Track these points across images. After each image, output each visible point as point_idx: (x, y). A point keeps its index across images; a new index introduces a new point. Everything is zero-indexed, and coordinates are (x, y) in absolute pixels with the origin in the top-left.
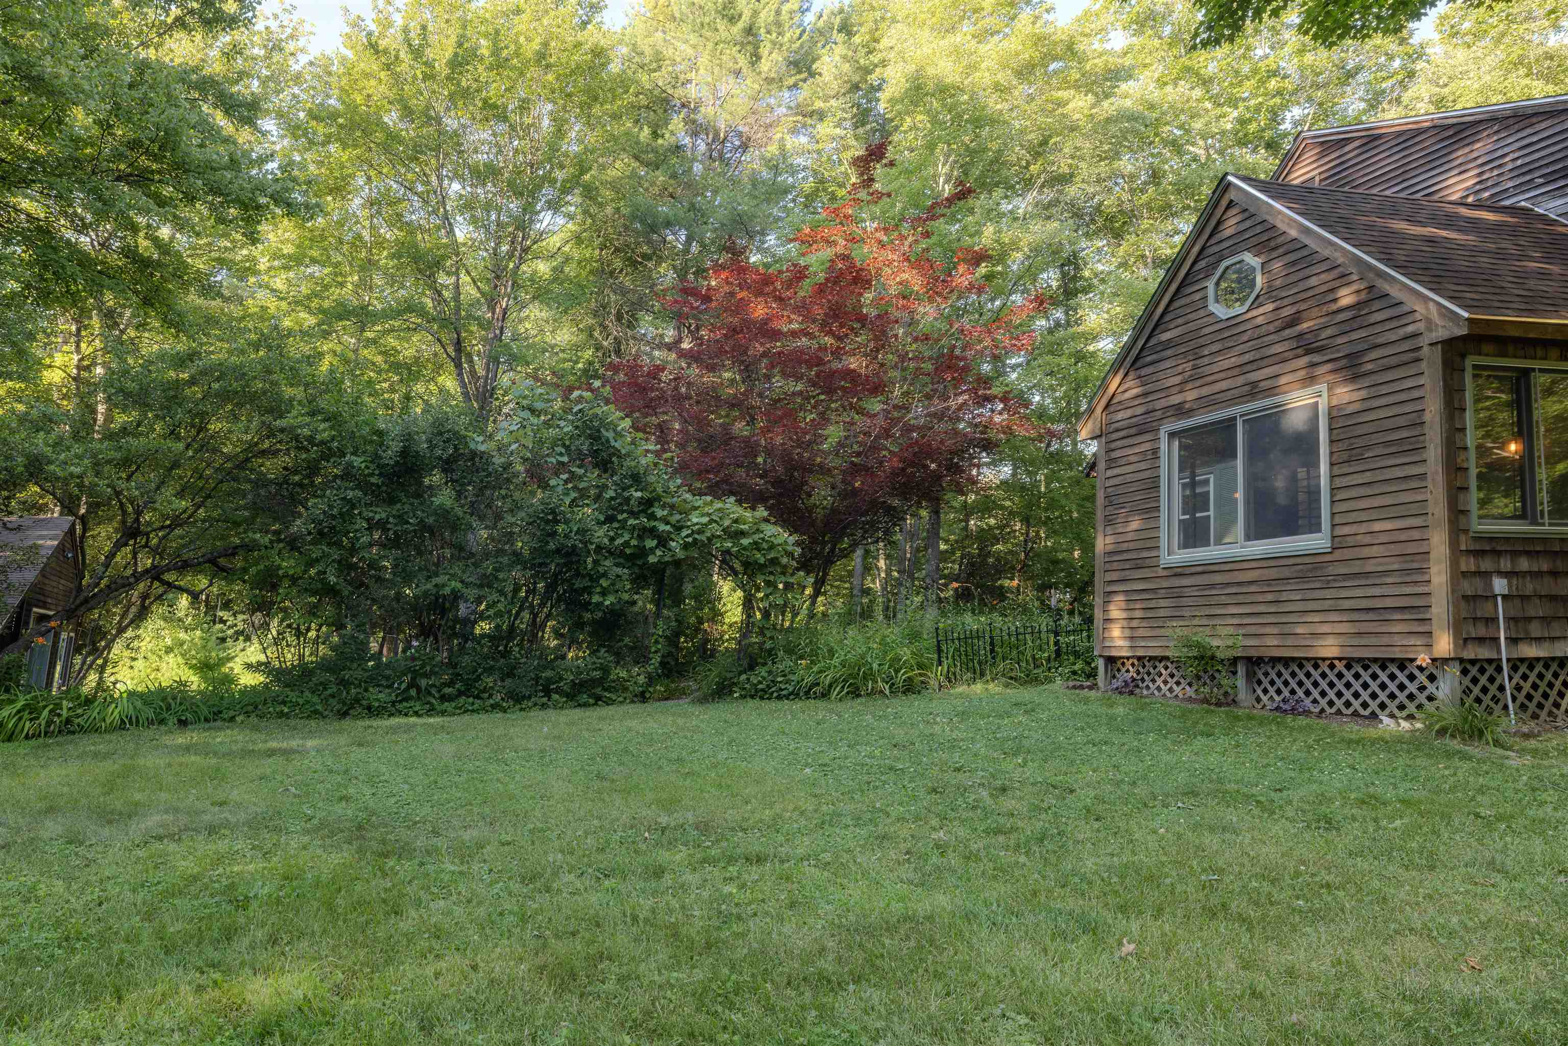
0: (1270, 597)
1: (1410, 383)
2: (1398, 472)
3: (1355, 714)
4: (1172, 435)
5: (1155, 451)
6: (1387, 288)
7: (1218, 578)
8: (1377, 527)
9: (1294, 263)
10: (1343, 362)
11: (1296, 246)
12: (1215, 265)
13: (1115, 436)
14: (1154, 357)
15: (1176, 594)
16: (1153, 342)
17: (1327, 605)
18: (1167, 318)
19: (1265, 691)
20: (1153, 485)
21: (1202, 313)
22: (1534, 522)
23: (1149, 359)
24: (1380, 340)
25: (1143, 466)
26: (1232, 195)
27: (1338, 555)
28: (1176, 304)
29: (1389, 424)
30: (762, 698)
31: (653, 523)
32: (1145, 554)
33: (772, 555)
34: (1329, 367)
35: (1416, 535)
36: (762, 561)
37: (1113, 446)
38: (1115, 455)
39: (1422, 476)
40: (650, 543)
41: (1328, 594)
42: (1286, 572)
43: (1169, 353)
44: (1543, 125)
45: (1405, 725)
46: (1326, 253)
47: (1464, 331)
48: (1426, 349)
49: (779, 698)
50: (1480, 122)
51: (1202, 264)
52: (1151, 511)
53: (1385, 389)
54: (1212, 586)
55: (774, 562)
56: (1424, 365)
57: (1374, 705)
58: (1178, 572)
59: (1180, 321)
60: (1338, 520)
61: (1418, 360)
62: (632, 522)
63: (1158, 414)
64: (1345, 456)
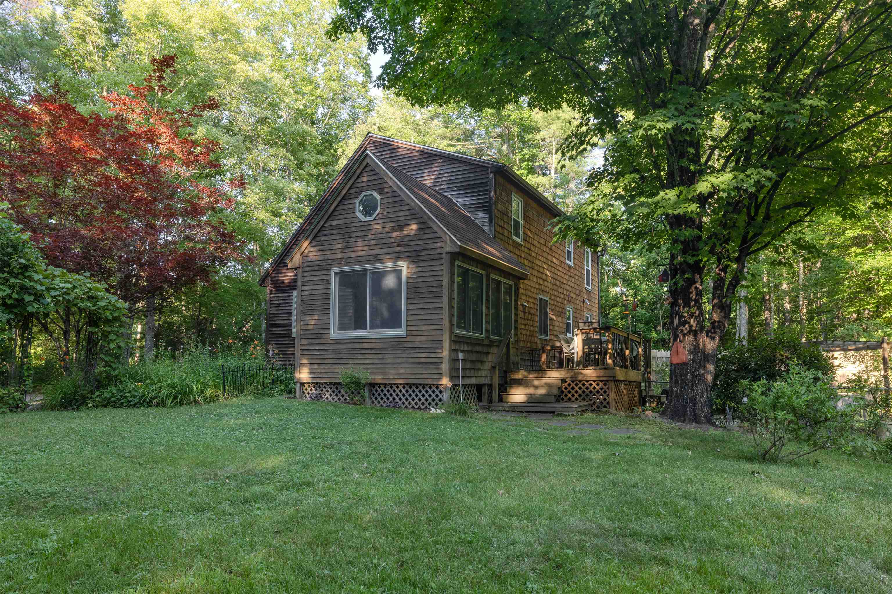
0: (380, 356)
1: (438, 268)
2: (433, 306)
3: (413, 407)
4: (336, 273)
5: (328, 280)
6: (431, 224)
7: (357, 346)
8: (424, 328)
9: (395, 202)
10: (413, 254)
11: (394, 194)
12: (359, 193)
13: (307, 269)
14: (328, 232)
15: (337, 352)
16: (328, 224)
17: (403, 360)
18: (335, 213)
19: (376, 399)
20: (327, 297)
21: (352, 215)
22: (467, 331)
23: (325, 232)
24: (428, 247)
25: (321, 287)
26: (368, 160)
27: (409, 339)
28: (341, 207)
29: (429, 284)
30: (114, 407)
31: (32, 284)
32: (322, 332)
33: (116, 314)
34: (407, 254)
35: (438, 333)
36: (110, 317)
37: (306, 274)
38: (307, 279)
39: (441, 308)
40: (28, 298)
41: (404, 356)
42: (386, 345)
43: (334, 232)
44: (457, 165)
45: (438, 411)
46: (409, 201)
47: (457, 250)
48: (444, 255)
49: (128, 406)
50: (436, 155)
51: (353, 191)
52: (326, 310)
53: (429, 269)
54: (354, 349)
55: (117, 319)
56: (443, 261)
57: (426, 404)
58: (338, 341)
59: (341, 217)
60: (409, 323)
61: (441, 259)
62: (12, 280)
63: (330, 262)
64: (412, 296)
